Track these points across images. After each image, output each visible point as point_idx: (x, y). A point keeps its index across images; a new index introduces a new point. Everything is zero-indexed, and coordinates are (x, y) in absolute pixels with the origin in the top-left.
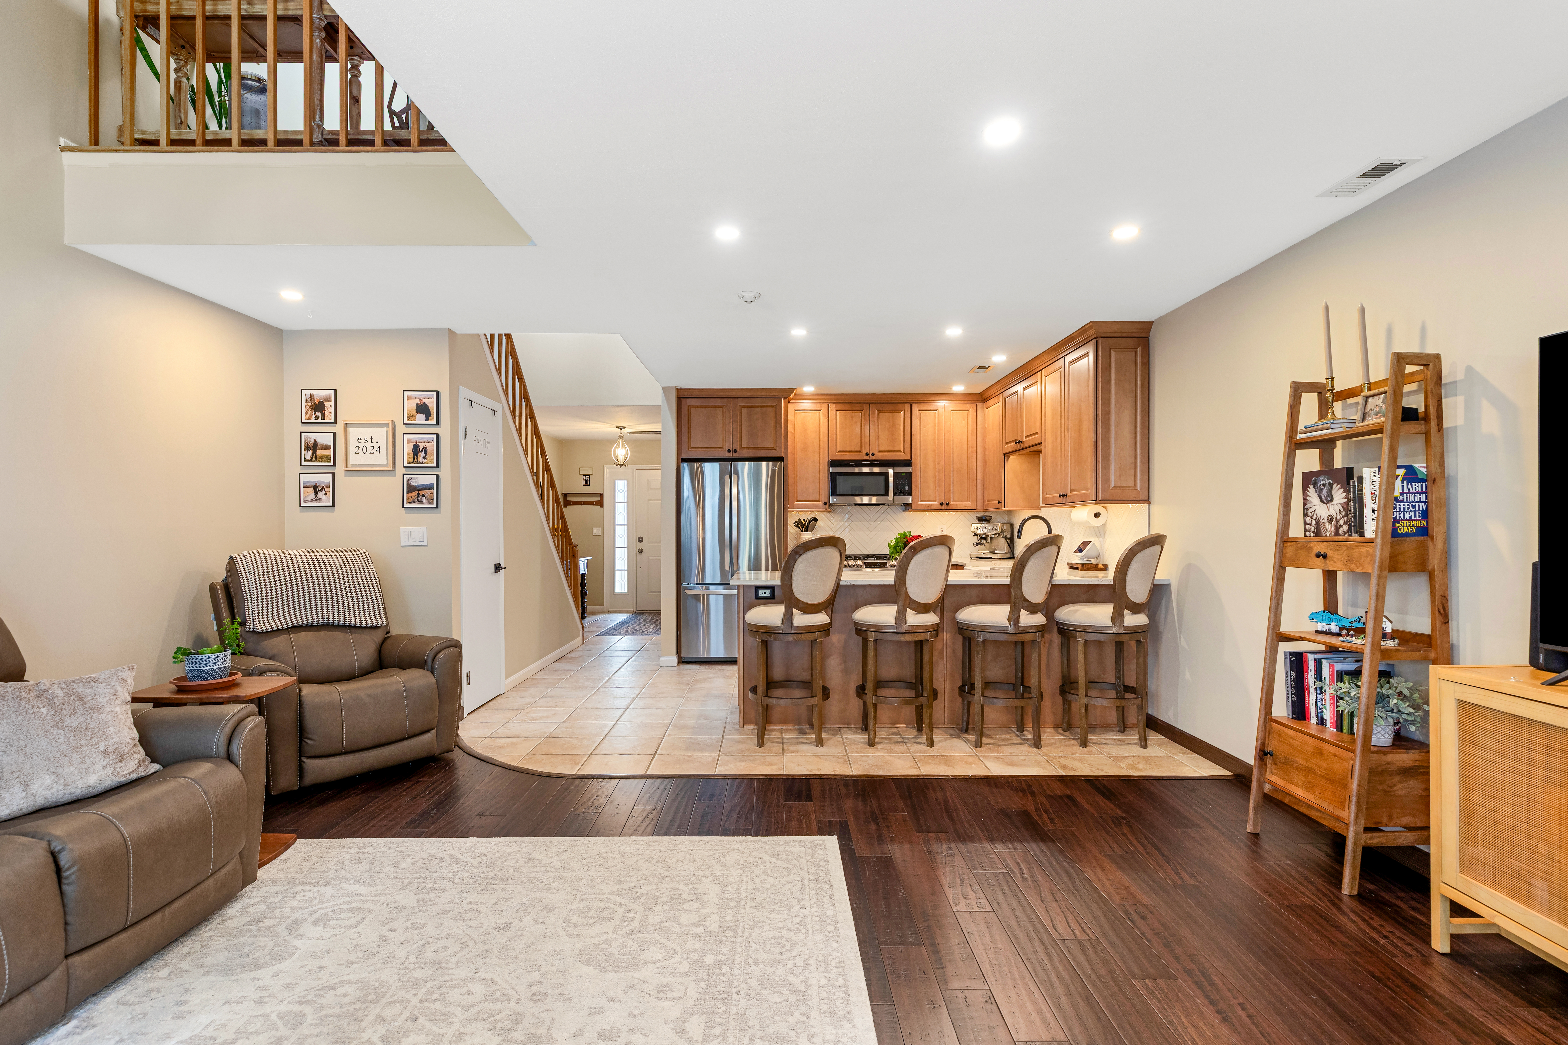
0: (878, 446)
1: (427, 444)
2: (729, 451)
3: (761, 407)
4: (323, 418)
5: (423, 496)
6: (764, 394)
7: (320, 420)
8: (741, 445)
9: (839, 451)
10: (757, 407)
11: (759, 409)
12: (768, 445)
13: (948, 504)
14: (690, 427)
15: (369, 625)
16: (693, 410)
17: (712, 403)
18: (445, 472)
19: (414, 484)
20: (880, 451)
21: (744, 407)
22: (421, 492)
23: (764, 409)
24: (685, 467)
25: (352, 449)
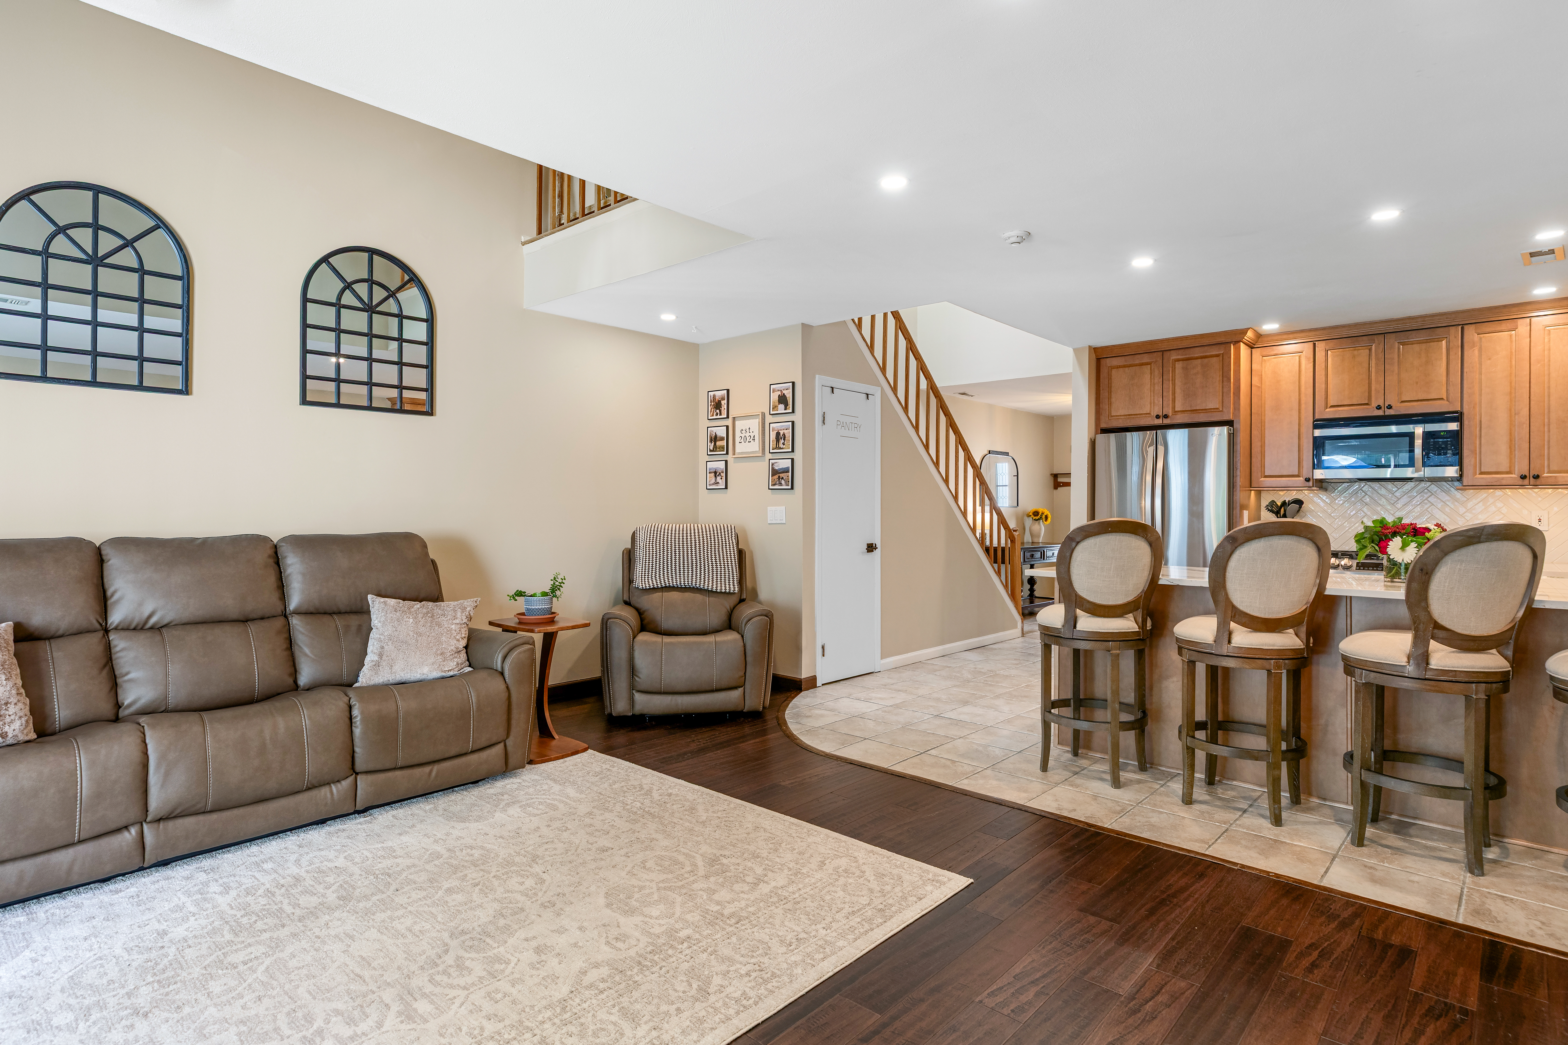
0: (1400, 394)
1: (786, 431)
2: (1158, 417)
3: (1202, 357)
4: (721, 415)
5: (782, 478)
6: (1206, 341)
7: (719, 417)
8: (1174, 407)
9: (1332, 407)
10: (1197, 358)
11: (1199, 360)
12: (1211, 406)
13: (1537, 477)
14: (1110, 392)
15: (723, 591)
16: (1114, 372)
17: (1137, 360)
18: (798, 456)
19: (777, 468)
20: (1402, 402)
21: (1178, 360)
22: (782, 475)
23: (1206, 360)
24: (1101, 438)
25: (738, 439)
